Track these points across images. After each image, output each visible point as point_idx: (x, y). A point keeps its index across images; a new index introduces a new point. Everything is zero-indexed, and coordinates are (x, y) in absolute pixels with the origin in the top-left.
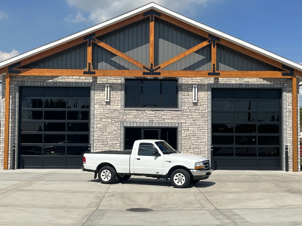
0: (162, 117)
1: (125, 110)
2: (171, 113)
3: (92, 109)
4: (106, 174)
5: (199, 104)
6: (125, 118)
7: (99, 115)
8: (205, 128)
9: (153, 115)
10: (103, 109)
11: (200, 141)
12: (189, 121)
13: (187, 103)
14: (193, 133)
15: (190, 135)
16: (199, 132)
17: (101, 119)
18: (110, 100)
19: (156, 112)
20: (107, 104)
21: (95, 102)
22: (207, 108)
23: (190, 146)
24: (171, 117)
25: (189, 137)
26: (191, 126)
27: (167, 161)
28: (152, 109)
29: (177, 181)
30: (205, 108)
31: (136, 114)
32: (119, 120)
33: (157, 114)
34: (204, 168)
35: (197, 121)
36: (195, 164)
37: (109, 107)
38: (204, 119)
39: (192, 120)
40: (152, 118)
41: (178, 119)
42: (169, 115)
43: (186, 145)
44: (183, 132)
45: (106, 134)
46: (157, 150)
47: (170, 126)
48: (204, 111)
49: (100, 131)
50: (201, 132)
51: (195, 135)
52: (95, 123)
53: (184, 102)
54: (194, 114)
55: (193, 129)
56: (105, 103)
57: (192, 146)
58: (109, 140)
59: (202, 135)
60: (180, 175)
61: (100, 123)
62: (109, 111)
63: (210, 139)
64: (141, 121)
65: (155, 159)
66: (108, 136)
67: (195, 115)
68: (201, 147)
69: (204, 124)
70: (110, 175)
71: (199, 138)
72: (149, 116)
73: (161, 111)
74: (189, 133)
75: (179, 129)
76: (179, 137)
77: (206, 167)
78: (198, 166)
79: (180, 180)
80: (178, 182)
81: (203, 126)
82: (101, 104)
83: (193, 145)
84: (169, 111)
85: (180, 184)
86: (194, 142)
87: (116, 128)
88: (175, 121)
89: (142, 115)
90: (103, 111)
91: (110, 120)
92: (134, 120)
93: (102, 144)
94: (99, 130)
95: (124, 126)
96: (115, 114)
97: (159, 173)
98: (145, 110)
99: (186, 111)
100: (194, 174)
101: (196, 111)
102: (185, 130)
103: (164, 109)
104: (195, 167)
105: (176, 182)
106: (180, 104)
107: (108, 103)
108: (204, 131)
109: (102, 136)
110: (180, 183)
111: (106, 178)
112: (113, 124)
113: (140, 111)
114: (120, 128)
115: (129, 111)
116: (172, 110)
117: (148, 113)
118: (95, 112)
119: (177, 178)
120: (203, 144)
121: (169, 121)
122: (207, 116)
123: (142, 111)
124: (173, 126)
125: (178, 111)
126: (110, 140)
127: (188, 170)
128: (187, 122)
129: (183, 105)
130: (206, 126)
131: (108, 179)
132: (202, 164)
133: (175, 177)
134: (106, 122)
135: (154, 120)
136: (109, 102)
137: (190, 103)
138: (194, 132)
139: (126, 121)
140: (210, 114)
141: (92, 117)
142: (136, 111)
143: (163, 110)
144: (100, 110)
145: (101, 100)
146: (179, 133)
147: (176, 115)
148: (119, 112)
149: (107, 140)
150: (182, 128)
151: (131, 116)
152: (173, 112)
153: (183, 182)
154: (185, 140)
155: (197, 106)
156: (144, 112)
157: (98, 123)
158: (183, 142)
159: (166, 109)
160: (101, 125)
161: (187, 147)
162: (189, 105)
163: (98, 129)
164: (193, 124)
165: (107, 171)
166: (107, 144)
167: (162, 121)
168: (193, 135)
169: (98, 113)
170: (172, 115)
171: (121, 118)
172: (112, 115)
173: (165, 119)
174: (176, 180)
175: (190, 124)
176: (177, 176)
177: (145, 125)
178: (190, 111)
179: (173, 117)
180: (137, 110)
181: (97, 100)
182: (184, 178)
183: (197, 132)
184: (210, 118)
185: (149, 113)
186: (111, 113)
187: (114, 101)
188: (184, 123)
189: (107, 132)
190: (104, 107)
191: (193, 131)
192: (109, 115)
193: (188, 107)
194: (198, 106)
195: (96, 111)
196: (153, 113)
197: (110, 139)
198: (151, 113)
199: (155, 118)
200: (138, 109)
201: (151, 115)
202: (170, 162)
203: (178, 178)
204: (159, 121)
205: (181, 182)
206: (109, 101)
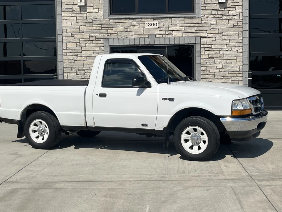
0: (170, 29)
1: (110, 19)
2: (183, 22)
3: (58, 18)
4: (40, 129)
5: (228, 5)
6: (110, 31)
7: (70, 28)
8: (238, 45)
9: (154, 27)
10: (75, 18)
11: (231, 66)
12: (213, 34)
13: (210, 5)
14: (218, 53)
15: (215, 56)
16: (228, 52)
17: (73, 34)
18: (86, 4)
19: (159, 20)
20: (81, 11)
21: (63, 7)
22: (241, 11)
23: (214, 75)
24: (183, 28)
25: (212, 60)
26: (216, 42)
27: (165, 99)
28: (153, 17)
29: (190, 144)
30: (238, 11)
31: (127, 24)
32: (101, 35)
33: (162, 25)
34: (254, 113)
35: (225, 34)
36: (233, 105)
37: (85, 15)
38: (237, 30)
39: (217, 32)
40: (154, 30)
41: (194, 31)
42: (180, 25)
43: (208, 72)
44: (203, 52)
45: (82, 58)
46: (143, 74)
47: (182, 42)
48: (236, 17)
49: (73, 54)
50: (232, 52)
51: (222, 56)
52: (64, 41)
53: (205, 3)
54: (221, 22)
55: (219, 46)
56: (79, 9)
57: (218, 75)
58: (86, 68)
59: (233, 55)
60: (195, 130)
61: (72, 41)
62: (85, 21)
63: (247, 62)
64: (136, 36)
65: (139, 94)
66: (85, 62)
67: (223, 24)
68: (232, 75)
69: (237, 37)
70: (47, 130)
71: (228, 61)
72: (148, 27)
73: (168, 20)
74: (212, 53)
75: (197, 47)
76: (197, 61)
77: (256, 110)
78: (240, 107)
79: (196, 143)
80: (191, 147)
81: (235, 41)
82: (71, 10)
83: (220, 72)
84: (181, 19)
85: (195, 151)
86: (221, 67)
87: (98, 49)
88: (190, 35)
89: (137, 27)
90: (75, 20)
91: (87, 36)
92: (126, 34)
93: (77, 75)
94: (71, 52)
95: (109, 46)
96: (95, 26)
97: (147, 125)
98: (141, 18)
99: (207, 18)
100: (230, 128)
101: (224, 17)
102: (206, 49)
103: (173, 16)
104: (232, 111)
105: (186, 146)
106: (197, 6)
107: (83, 8)
108: (236, 48)
109: (76, 62)
110: (195, 148)
111: (41, 138)
112: (92, 42)
113: (134, 20)
114: (103, 48)
115: (117, 21)
116: (184, 17)
117: (146, 22)
118: (64, 24)
119: (188, 137)
120: (236, 69)
121: (181, 35)
122: (242, 24)
123: (137, 20)
124: (187, 42)
125: (195, 17)
126: (89, 68)
127: (216, 119)
128: (209, 35)
129: (202, 8)
130: (241, 41)
131: (43, 139)
132: (247, 104)
133: (184, 136)
134: (80, 40)
135: (156, 33)
136: (85, 6)
137: (214, 5)
138: (221, 52)
139: (113, 37)
140: (247, 21)
141: (59, 32)
142: (128, 21)
143: (171, 18)
144: (70, 21)
145: (73, 3)
146: (196, 54)
147: (191, 25)
148: (101, 23)
149: (85, 68)
150: (202, 46)
151: (121, 29)
152: (186, 21)
153: (204, 147)
154: (207, 65)
155: (226, 8)
156: (141, 21)
157: (69, 41)
158: (203, 68)
159: (175, 16)
160: (73, 45)
161: (210, 76)
162: (212, 8)
163: (69, 51)
164: (219, 38)
165: (41, 123)
166: (85, 75)
167: (169, 36)
168: (219, 55)
169: (68, 25)
170: (185, 25)
171: (104, 31)
172: (90, 28)
173: (174, 32)
174: (186, 141)
175: (214, 39)
176: (188, 133)
177: (142, 43)
178: (213, 17)
179: (187, 28)
180: (129, 19)
181: (66, 3)
182: (205, 137)
183: (225, 52)
184: (246, 27)
185: (148, 22)
186: (89, 25)
187: (92, 5)
188: (204, 37)
189: (83, 56)
190: (77, 15)
191: (220, 50)
192: (86, 28)
193: (210, 11)
194: (228, 9)
195: (64, 22)
196: (154, 22)
197: (88, 66)
198: (151, 23)
199: (157, 30)
200: (131, 17)
201: (151, 27)
202: (171, 100)
203: (191, 137)
204: (164, 36)
205: (197, 147)
206: (83, 4)
